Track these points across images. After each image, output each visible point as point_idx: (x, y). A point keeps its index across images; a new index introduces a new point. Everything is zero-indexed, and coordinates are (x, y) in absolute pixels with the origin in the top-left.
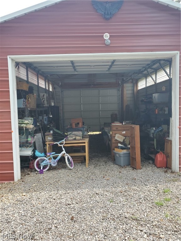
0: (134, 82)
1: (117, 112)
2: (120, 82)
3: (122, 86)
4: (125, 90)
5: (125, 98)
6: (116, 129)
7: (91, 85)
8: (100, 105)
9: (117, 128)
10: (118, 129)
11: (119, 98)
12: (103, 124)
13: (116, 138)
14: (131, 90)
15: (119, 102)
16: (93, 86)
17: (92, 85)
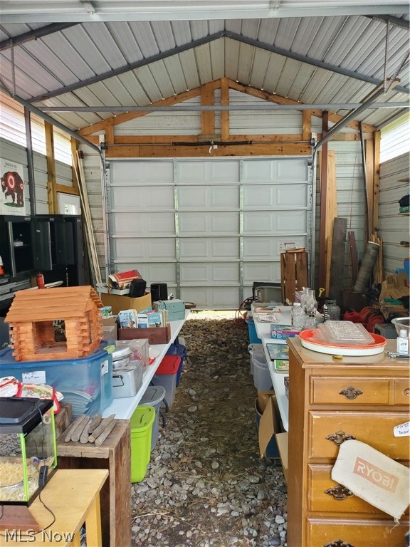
0: (366, 136)
1: (300, 245)
2: (314, 136)
3: (320, 149)
4: (331, 162)
5: (330, 195)
6: (343, 399)
7: (209, 144)
8: (242, 216)
9: (351, 393)
10: (358, 400)
11: (309, 193)
12: (252, 284)
13: (342, 474)
14: (355, 165)
15: (309, 205)
16: (215, 147)
17: (215, 143)
